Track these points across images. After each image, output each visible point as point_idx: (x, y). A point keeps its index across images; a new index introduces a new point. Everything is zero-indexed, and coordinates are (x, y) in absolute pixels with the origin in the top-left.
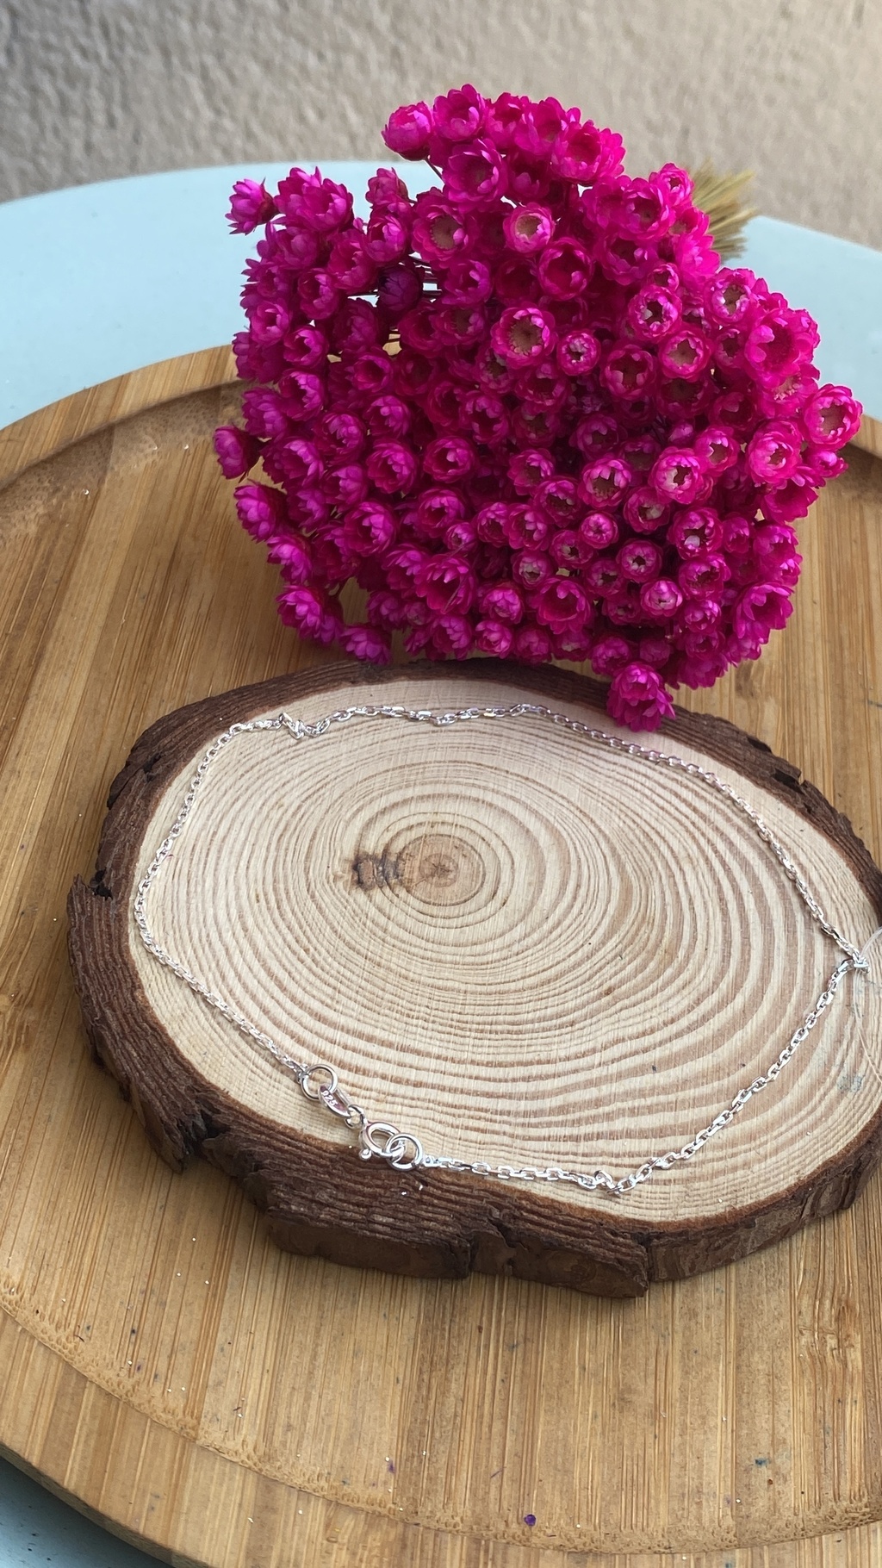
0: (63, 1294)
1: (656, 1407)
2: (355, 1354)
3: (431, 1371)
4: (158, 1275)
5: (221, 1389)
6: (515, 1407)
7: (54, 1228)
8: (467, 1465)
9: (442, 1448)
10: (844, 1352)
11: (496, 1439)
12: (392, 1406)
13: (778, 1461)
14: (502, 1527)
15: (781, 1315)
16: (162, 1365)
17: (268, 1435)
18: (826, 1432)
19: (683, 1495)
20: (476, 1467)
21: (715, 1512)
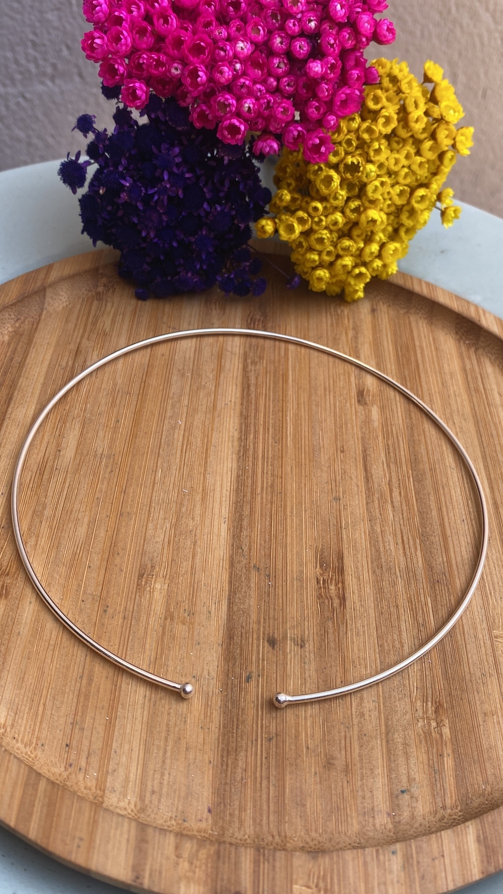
0: (28, 728)
1: (347, 766)
2: (187, 749)
3: (228, 756)
4: (80, 714)
5: (116, 773)
6: (273, 772)
7: (22, 691)
8: (250, 805)
9: (236, 797)
10: (441, 729)
11: (265, 790)
12: (208, 777)
13: (412, 790)
14: (270, 839)
15: (407, 712)
16: (83, 763)
17: (142, 798)
18: (435, 772)
19: (365, 813)
20: (255, 807)
21: (382, 820)
